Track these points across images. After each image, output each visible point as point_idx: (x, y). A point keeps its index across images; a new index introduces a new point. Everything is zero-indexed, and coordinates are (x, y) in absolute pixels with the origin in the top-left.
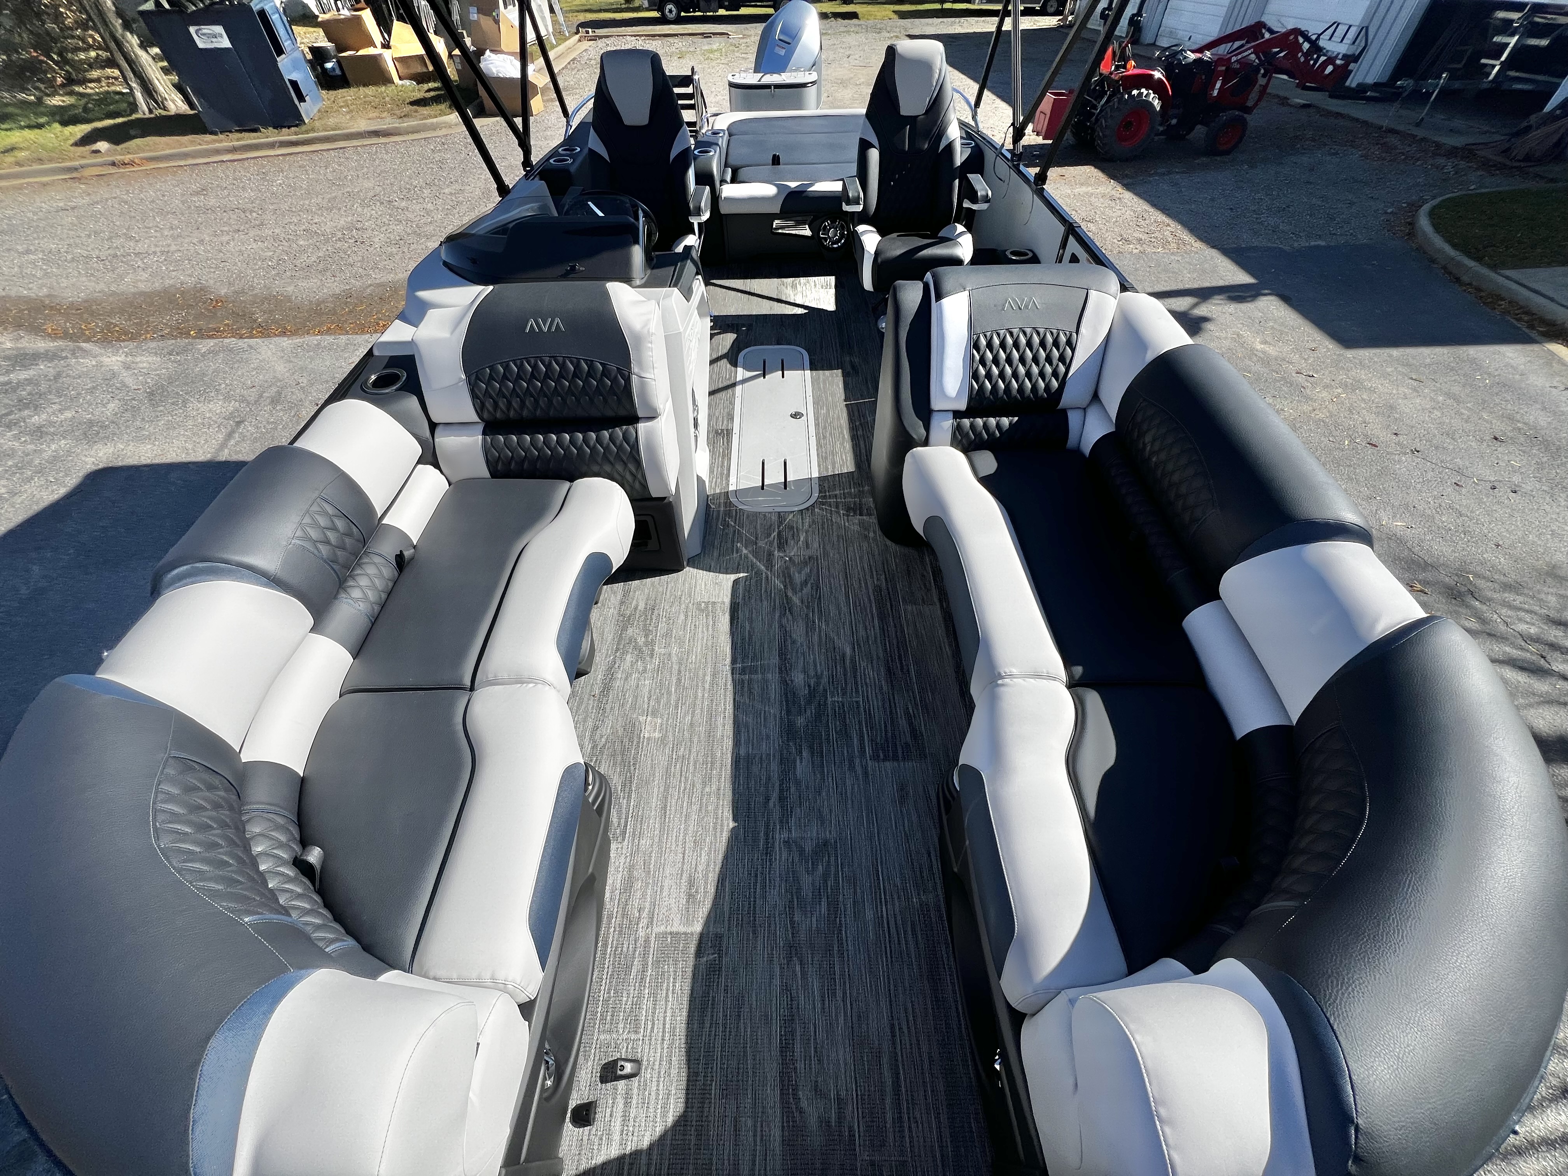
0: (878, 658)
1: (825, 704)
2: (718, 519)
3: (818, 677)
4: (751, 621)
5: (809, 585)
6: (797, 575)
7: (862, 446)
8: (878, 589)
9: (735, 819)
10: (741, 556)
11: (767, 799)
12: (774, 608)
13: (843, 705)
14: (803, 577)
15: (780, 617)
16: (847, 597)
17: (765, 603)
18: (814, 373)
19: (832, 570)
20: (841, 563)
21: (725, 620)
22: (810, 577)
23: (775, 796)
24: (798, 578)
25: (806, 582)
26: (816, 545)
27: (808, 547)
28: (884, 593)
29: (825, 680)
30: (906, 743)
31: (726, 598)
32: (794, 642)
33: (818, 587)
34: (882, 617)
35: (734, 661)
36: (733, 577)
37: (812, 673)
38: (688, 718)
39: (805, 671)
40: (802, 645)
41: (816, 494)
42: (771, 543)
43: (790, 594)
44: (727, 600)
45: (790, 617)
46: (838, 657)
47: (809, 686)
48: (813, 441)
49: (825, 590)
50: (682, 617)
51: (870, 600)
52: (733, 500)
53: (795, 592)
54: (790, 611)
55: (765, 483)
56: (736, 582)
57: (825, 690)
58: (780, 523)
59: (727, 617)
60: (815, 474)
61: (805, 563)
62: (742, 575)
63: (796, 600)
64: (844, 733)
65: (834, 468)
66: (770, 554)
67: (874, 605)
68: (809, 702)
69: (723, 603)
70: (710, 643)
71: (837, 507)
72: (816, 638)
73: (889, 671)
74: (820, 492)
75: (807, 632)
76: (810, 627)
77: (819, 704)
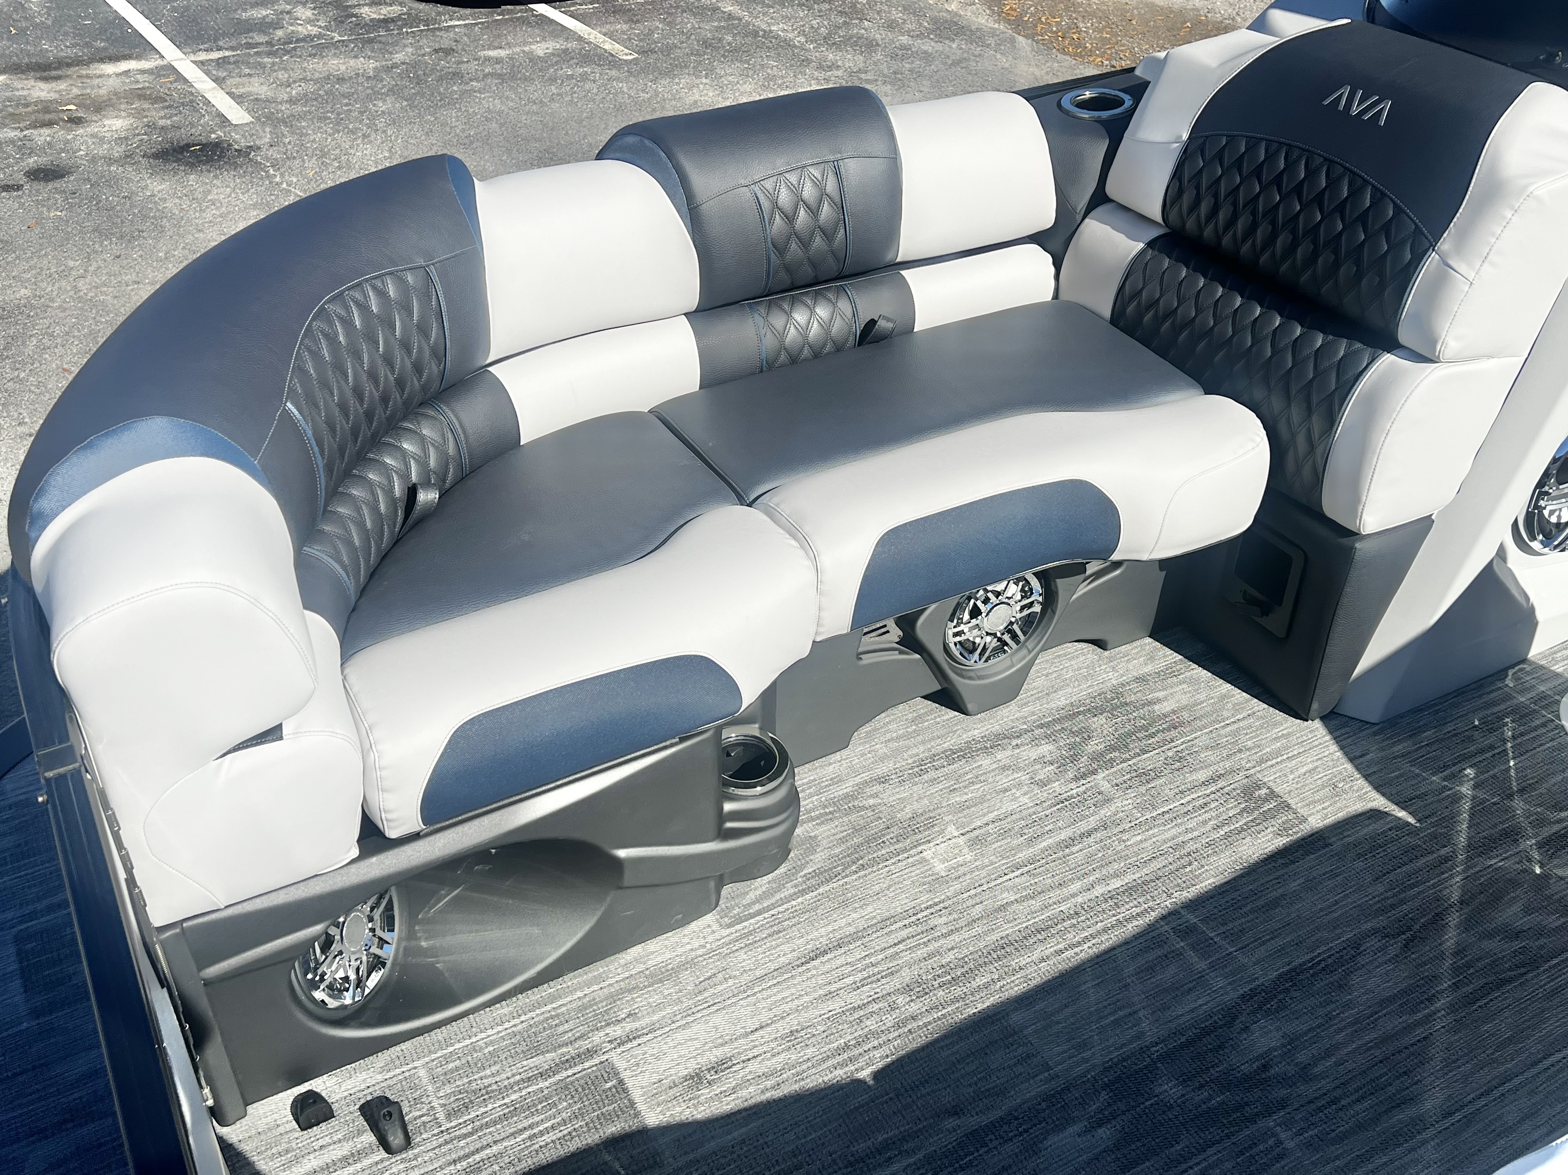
1: (1252, 1120)
3: (1304, 1074)
4: (1311, 886)
5: (1517, 945)
6: (1516, 908)
9: (878, 1075)
11: (956, 1111)
12: (1383, 911)
13: (1281, 1157)
14: (1523, 924)
15: (1375, 931)
17: (1380, 888)
23: (973, 1121)
24: (1510, 915)
25: (1518, 935)
29: (1309, 1090)
33: (1530, 964)
35: (1193, 905)
36: (1379, 802)
37: (1302, 1057)
39: (1292, 1043)
40: (1348, 1006)
42: (1544, 823)
43: (1454, 919)
44: (1315, 823)
45: (1392, 951)
46: (1391, 1090)
47: (1265, 1067)
50: (1202, 775)
53: (1467, 925)
54: (1413, 939)
56: (1374, 814)
57: (1282, 1104)
62: (1402, 814)
63: (1451, 938)
66: (1512, 836)
69: (1304, 820)
70: (1191, 847)
72: (1391, 1024)
75: (1390, 1000)
76: (1411, 999)
77: (1240, 1107)
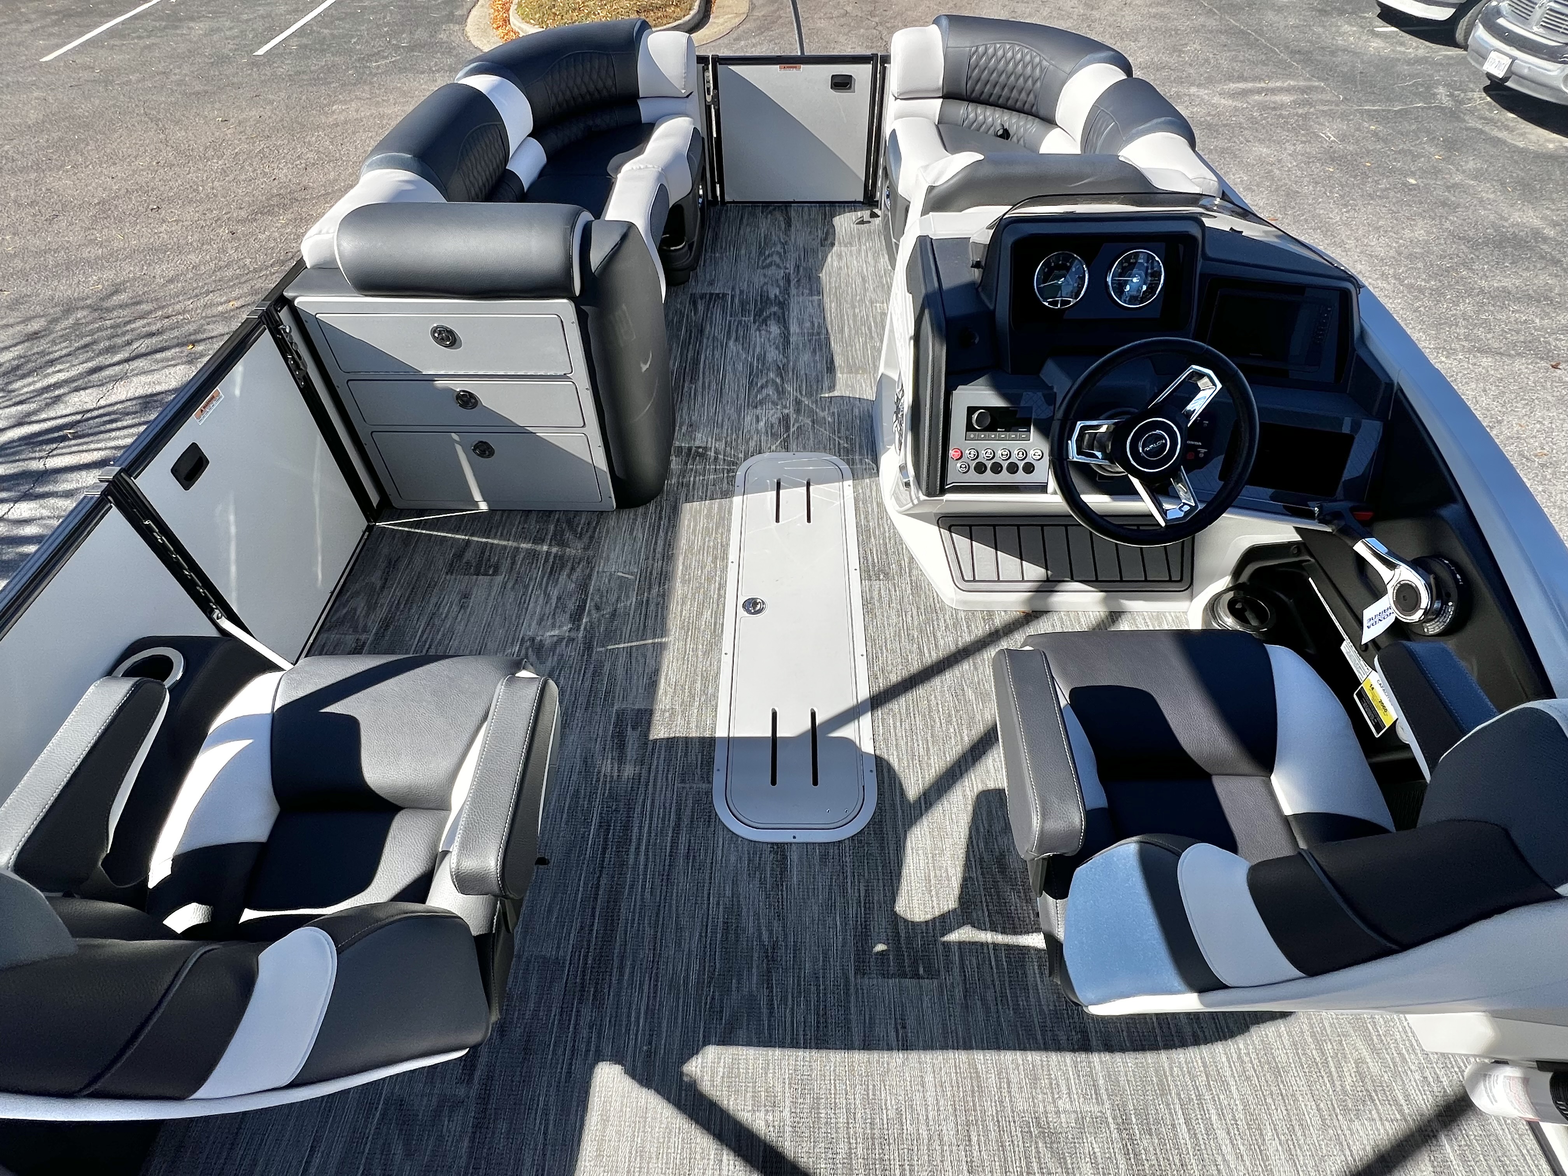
0: (708, 338)
2: (861, 447)
4: (815, 362)
5: (759, 384)
6: (771, 394)
7: (660, 543)
8: (694, 380)
10: (829, 410)
12: (794, 368)
14: (765, 392)
15: (788, 363)
16: (724, 376)
17: (803, 372)
18: (707, 734)
19: (735, 396)
20: (725, 402)
21: (838, 361)
22: (758, 391)
24: (770, 391)
25: (762, 387)
26: (748, 419)
27: (757, 417)
28: (688, 379)
29: (754, 327)
30: (701, 299)
31: (841, 377)
32: (777, 348)
33: (751, 383)
34: (696, 362)
35: (828, 339)
36: (836, 393)
37: (763, 332)
38: (857, 310)
41: (740, 473)
42: (796, 421)
43: (778, 380)
44: (839, 375)
45: (779, 363)
47: (766, 325)
48: (733, 555)
49: (744, 381)
51: (704, 373)
52: (845, 467)
53: (774, 382)
54: (779, 367)
55: (805, 488)
56: (832, 388)
57: (754, 322)
58: (785, 440)
59: (837, 364)
60: (737, 500)
61: (761, 403)
62: (827, 395)
63: (772, 375)
64: (743, 304)
65: (710, 509)
66: (798, 411)
67: (701, 370)
68: (769, 317)
69: (842, 373)
71: (716, 459)
72: (758, 350)
73: (701, 331)
74: (734, 477)
75: (765, 354)
76: (762, 358)
77: (760, 316)
